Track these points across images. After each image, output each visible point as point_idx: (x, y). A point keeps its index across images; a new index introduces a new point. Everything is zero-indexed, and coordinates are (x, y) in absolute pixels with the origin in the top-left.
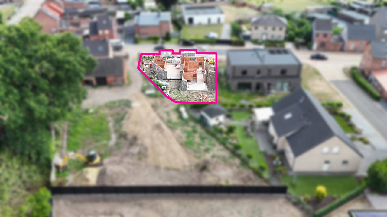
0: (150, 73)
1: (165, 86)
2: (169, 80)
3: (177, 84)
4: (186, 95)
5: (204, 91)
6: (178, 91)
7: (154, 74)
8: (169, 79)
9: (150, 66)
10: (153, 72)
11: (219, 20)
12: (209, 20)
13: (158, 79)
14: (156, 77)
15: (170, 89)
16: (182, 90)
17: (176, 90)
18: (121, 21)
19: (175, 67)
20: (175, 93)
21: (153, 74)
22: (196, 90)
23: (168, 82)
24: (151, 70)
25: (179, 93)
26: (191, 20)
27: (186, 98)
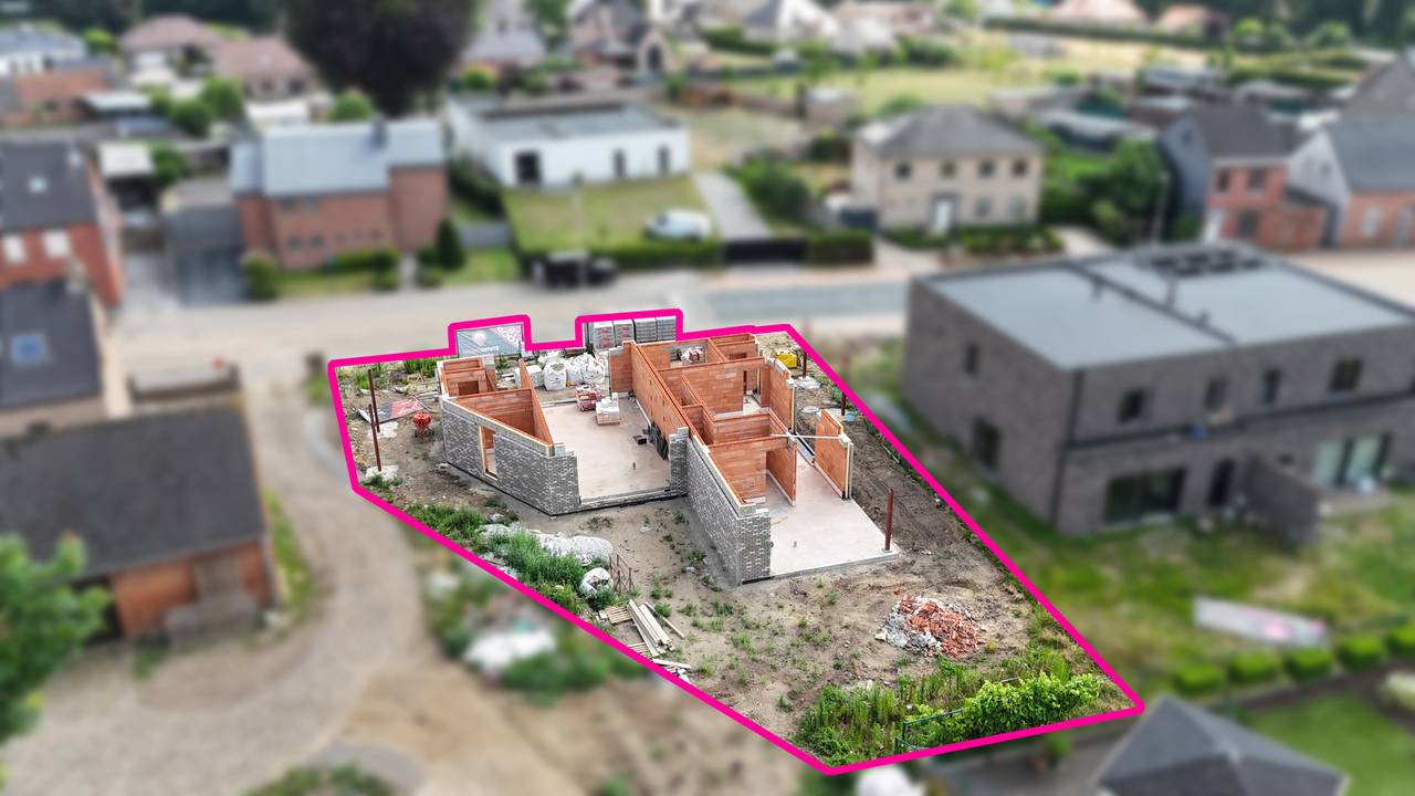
0: (436, 478)
1: (599, 573)
2: (596, 516)
3: (668, 538)
4: (790, 621)
5: (894, 569)
6: (704, 592)
7: (463, 486)
8: (594, 504)
9: (414, 427)
10: (455, 472)
11: (664, 156)
12: (619, 160)
13: (515, 519)
14: (492, 503)
15: (645, 590)
16: (733, 584)
17: (686, 592)
18: (136, 191)
19: (588, 416)
20: (704, 620)
21: (455, 481)
22: (829, 569)
23: (595, 526)
24: (426, 457)
25: (728, 610)
26: (528, 166)
27: (807, 648)
